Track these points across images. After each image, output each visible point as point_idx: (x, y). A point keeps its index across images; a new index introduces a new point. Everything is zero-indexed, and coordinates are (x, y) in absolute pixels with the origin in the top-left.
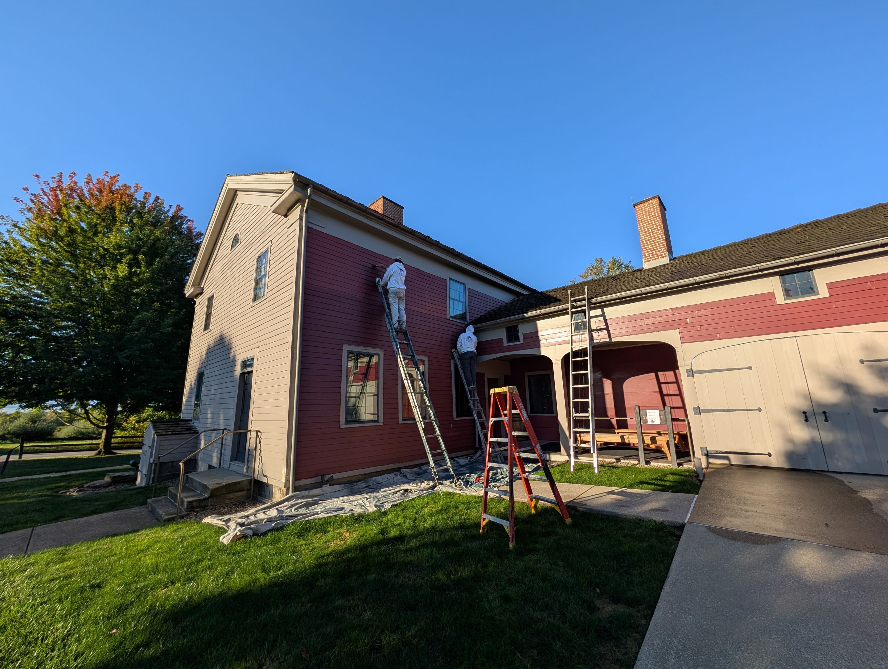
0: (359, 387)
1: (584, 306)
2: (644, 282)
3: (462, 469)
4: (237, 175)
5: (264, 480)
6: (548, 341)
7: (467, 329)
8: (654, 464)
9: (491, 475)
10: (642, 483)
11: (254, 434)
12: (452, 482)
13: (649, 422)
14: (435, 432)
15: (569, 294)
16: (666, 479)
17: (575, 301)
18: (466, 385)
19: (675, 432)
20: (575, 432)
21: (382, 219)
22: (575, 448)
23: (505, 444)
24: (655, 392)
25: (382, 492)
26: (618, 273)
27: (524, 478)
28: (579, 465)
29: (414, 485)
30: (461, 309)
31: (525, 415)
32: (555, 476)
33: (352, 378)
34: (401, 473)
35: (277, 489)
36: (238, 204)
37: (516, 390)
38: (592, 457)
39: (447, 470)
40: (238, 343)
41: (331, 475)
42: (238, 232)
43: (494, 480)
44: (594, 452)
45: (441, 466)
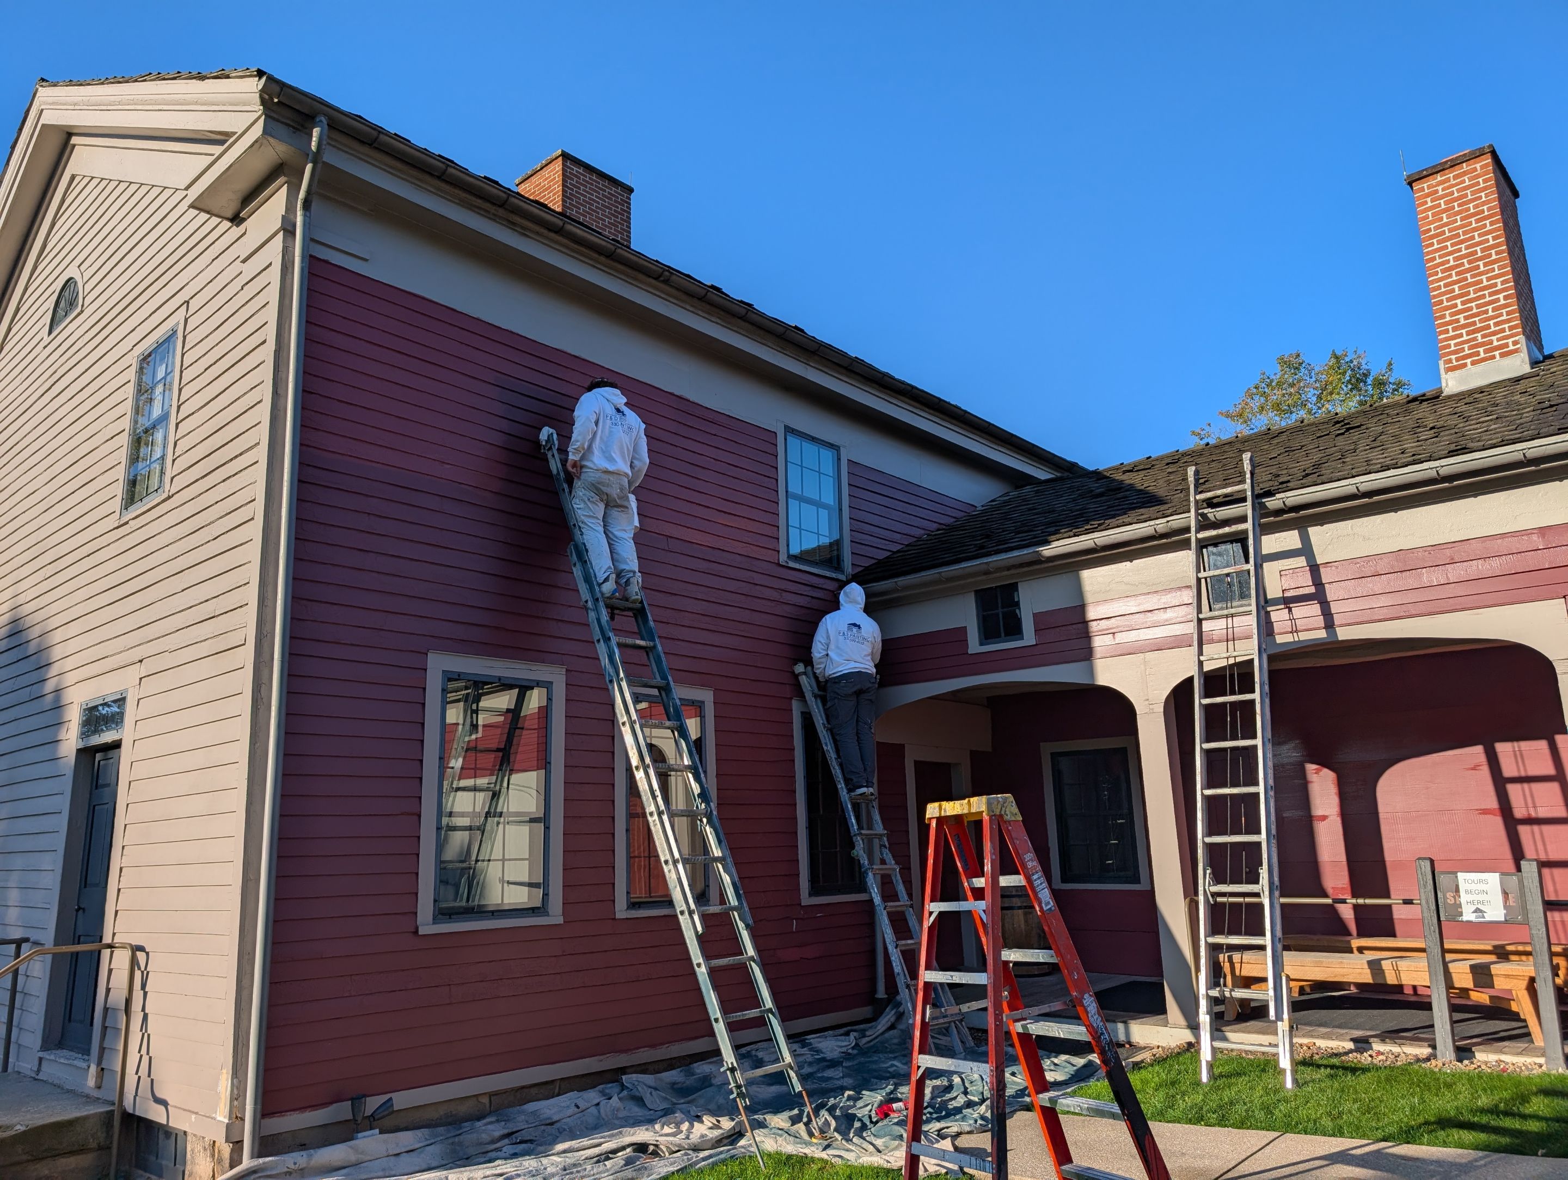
0: (481, 796)
1: (1243, 519)
2: (1446, 439)
3: (829, 1073)
4: (71, 83)
5: (157, 1114)
6: (1120, 638)
7: (842, 598)
8: (1485, 1057)
9: (928, 1091)
10: (1445, 1122)
11: (121, 959)
12: (795, 1120)
13: (1468, 915)
14: (738, 949)
15: (1191, 479)
16: (1528, 1109)
17: (1211, 503)
18: (841, 785)
19: (1556, 949)
20: (1215, 949)
21: (559, 231)
22: (1215, 1001)
23: (977, 992)
24: (1485, 812)
25: (558, 1154)
26: (1352, 405)
27: (1042, 1108)
28: (1230, 1060)
29: (667, 1130)
30: (824, 530)
31: (1045, 894)
32: (1150, 1101)
33: (457, 763)
34: (623, 1087)
35: (199, 1148)
36: (73, 177)
37: (1015, 809)
38: (1275, 1033)
39: (779, 1078)
40: (72, 646)
41: (385, 1098)
42: (73, 272)
43: (938, 1111)
44: (1279, 1017)
45: (759, 1063)
